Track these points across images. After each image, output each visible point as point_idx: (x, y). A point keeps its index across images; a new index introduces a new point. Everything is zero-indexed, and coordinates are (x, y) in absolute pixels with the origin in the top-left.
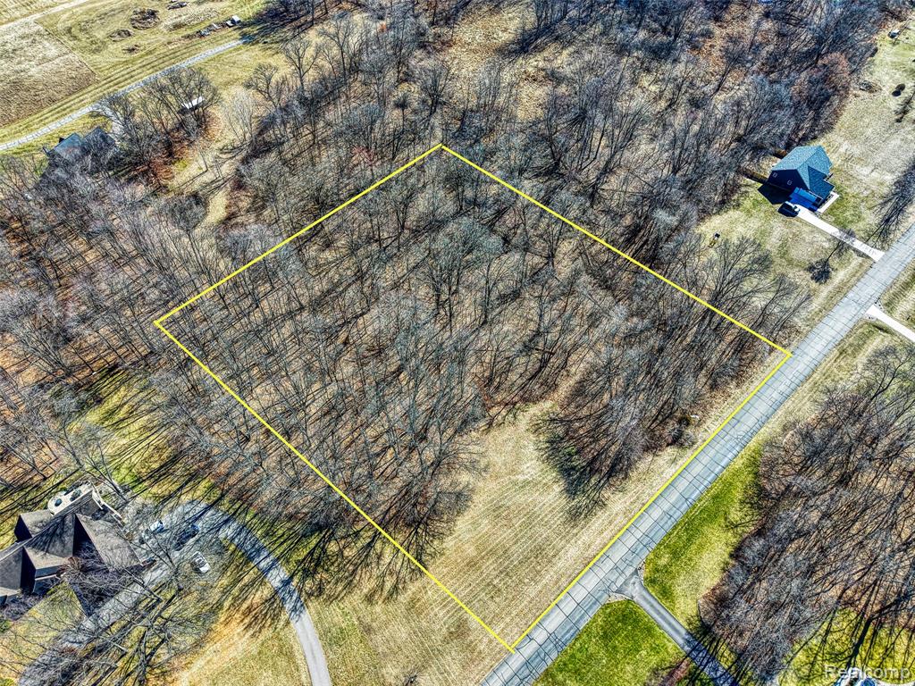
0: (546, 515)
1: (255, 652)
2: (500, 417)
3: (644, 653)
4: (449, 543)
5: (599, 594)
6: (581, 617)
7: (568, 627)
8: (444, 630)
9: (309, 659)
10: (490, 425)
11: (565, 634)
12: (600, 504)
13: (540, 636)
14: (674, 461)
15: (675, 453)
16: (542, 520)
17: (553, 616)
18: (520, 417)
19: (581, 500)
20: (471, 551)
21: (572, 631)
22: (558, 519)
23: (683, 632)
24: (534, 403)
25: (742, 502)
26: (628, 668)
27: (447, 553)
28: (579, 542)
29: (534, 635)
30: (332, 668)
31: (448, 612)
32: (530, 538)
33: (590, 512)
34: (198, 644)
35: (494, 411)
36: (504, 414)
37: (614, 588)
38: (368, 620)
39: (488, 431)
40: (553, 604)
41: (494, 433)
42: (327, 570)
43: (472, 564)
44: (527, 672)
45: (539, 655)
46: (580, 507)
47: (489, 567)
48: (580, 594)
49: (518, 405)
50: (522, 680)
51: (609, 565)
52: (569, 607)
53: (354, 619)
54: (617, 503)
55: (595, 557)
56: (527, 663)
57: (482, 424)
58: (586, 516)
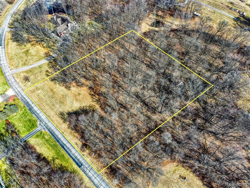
0: (62, 107)
1: (41, 55)
2: (95, 98)
3: (24, 129)
4: (58, 85)
5: (40, 119)
6: (35, 115)
7: (33, 111)
8: (38, 86)
9: (38, 63)
10: (92, 95)
11: (32, 111)
12: (65, 121)
13: (33, 105)
14: (77, 144)
15: (79, 145)
16: (61, 106)
17: (37, 108)
18: (95, 103)
19: (66, 116)
20: (55, 90)
21: (32, 112)
22: (61, 110)
23: (26, 139)
24: (100, 106)
25: (61, 165)
26: (21, 125)
27: (55, 85)
28: (55, 115)
29: (33, 104)
30: (35, 67)
31: (42, 86)
32: (57, 103)
33: (62, 118)
34: (44, 47)
35: (97, 96)
36: (96, 99)
37: (41, 123)
38: (42, 71)
39: (90, 94)
40: (40, 108)
41: (89, 96)
42: (54, 63)
43: (52, 90)
44: (26, 102)
45: (29, 105)
46: (64, 116)
47: (51, 94)
48: (41, 114)
49: (99, 102)
50: (24, 101)
51: (47, 122)
52: (38, 112)
53: (43, 69)
54: (65, 126)
55: (50, 118)
56: (28, 102)
57: (93, 93)
58: (62, 117)
